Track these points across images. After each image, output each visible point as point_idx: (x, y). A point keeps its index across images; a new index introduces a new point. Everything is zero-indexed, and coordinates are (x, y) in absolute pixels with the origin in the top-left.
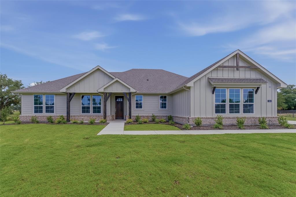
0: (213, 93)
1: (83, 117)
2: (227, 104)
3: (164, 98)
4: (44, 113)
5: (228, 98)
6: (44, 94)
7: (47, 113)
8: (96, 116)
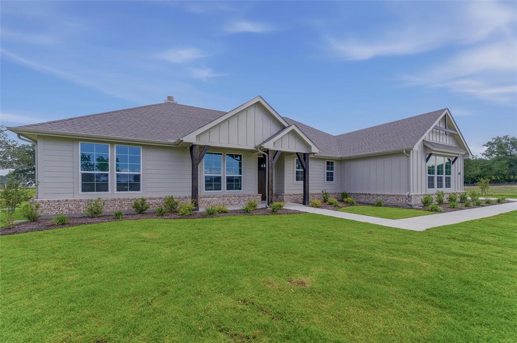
0: (427, 162)
1: (209, 199)
2: (436, 176)
3: (330, 164)
4: (112, 191)
5: (436, 169)
6: (112, 143)
7: (120, 192)
8: (235, 196)
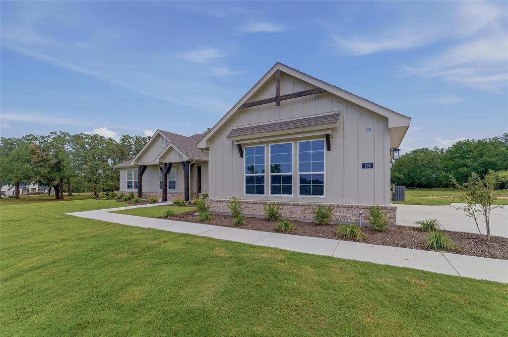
0: (242, 156)
2: (268, 176)
5: (268, 164)
